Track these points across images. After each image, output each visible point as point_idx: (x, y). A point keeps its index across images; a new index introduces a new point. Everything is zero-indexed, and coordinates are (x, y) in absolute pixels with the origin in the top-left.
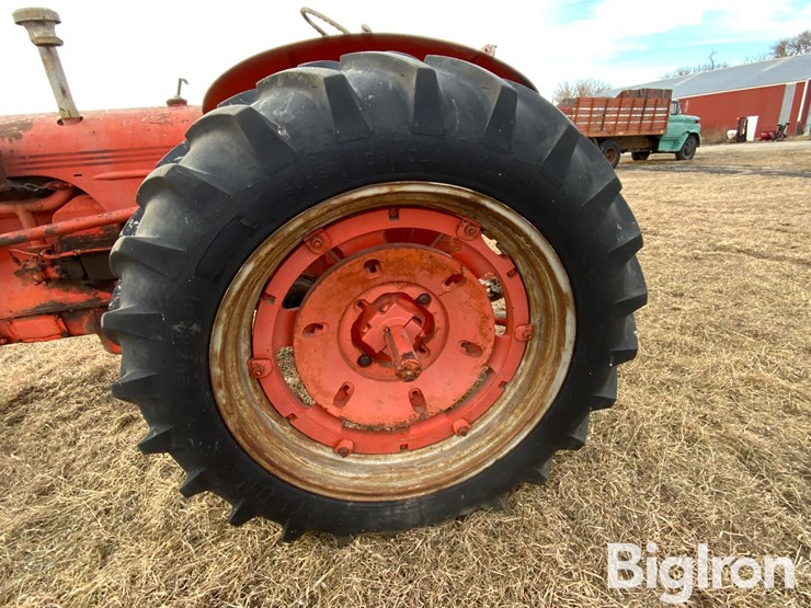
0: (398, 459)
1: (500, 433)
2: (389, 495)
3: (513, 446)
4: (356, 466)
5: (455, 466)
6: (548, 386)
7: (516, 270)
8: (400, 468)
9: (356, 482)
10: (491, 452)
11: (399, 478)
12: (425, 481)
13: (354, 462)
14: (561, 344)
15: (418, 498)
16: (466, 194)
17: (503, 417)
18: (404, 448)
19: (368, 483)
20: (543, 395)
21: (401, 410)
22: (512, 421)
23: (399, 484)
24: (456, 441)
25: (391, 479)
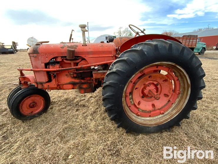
0: (148, 118)
1: (172, 114)
2: (148, 125)
3: (174, 117)
4: (140, 119)
5: (161, 121)
6: (183, 104)
7: (178, 79)
8: (149, 120)
9: (141, 122)
10: (169, 118)
11: (150, 122)
12: (155, 123)
13: (140, 118)
14: (187, 95)
15: (154, 126)
16: (173, 64)
17: (172, 111)
18: (150, 116)
19: (144, 122)
20: (182, 106)
21: (150, 108)
22: (174, 112)
23: (150, 123)
24: (161, 116)
25: (148, 122)
